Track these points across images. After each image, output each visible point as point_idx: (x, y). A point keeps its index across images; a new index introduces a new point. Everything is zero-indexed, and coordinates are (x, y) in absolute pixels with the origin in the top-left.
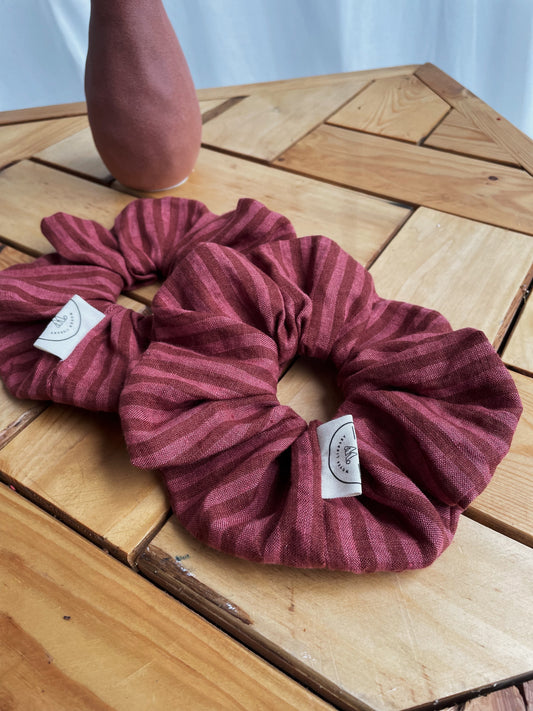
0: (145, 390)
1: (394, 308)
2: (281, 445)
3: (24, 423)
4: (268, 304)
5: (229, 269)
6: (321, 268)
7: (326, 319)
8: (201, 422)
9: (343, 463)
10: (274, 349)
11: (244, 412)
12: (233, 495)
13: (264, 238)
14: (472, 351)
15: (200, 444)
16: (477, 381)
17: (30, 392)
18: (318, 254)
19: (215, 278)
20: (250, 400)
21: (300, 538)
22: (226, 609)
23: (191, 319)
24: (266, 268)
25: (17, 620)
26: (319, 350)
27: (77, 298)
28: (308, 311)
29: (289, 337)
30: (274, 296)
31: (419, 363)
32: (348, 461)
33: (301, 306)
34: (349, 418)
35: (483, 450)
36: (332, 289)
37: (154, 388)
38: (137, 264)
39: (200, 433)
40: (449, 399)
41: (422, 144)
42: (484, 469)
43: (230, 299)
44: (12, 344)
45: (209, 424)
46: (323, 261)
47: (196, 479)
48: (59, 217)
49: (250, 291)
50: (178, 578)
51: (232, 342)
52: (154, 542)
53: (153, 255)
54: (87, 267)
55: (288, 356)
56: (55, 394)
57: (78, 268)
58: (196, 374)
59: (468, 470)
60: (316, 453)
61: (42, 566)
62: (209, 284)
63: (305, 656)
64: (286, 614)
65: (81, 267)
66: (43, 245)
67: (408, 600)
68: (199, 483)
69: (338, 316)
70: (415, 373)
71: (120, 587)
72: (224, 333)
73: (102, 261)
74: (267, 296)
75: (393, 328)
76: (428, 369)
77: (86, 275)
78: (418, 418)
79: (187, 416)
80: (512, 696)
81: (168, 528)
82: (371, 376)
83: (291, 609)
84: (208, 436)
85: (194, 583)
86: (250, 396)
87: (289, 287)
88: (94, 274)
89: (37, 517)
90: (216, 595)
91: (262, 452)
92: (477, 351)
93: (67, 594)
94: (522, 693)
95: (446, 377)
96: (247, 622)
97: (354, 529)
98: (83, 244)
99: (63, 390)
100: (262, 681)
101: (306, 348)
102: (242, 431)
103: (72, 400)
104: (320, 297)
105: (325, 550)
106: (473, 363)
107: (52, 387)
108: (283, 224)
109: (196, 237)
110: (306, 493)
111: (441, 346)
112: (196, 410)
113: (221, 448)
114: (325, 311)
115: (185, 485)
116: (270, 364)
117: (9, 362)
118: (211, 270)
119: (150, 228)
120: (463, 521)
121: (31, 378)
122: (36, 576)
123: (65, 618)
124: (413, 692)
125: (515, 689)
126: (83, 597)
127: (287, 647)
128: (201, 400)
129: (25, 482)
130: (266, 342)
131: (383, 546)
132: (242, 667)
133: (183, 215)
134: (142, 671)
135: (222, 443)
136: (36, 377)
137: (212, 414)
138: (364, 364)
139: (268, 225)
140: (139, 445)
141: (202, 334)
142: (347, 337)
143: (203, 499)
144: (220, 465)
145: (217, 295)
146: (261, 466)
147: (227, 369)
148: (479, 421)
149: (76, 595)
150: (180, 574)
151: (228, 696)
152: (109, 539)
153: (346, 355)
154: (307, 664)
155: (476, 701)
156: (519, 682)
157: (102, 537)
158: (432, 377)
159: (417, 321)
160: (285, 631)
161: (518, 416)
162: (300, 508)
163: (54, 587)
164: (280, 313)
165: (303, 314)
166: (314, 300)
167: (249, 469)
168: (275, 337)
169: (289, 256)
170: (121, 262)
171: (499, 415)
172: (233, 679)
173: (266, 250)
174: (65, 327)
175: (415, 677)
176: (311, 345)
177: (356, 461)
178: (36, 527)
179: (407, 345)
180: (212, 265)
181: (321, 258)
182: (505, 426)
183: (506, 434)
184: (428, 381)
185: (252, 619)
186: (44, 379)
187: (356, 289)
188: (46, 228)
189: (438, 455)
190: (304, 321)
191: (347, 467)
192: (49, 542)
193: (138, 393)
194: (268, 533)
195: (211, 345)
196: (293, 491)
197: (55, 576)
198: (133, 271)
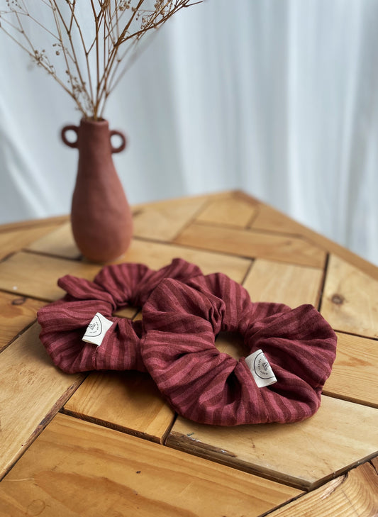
0: (156, 350)
1: (261, 305)
2: (229, 370)
3: (75, 387)
4: (204, 305)
5: (181, 290)
6: (224, 287)
7: (233, 311)
8: (187, 364)
9: (264, 371)
10: (211, 327)
11: (204, 359)
12: (212, 396)
13: (189, 276)
14: (309, 313)
15: (189, 374)
16: (314, 327)
17: (80, 367)
18: (221, 281)
19: (175, 295)
20: (206, 352)
21: (254, 406)
22: (222, 453)
23: (167, 316)
24: (198, 289)
25: (111, 478)
26: (232, 327)
27: (98, 314)
28: (224, 307)
29: (217, 321)
30: (206, 301)
31: (286, 323)
32: (266, 369)
33: (220, 305)
34: (260, 351)
35: (325, 356)
36: (232, 296)
37: (161, 349)
38: (119, 297)
39: (188, 369)
40: (303, 339)
41: (248, 228)
42: (328, 366)
43: (183, 306)
44: (61, 344)
45: (190, 364)
46: (224, 284)
47: (187, 396)
48: (67, 277)
49: (193, 300)
50: (191, 444)
51: (190, 325)
52: (173, 430)
53: (126, 292)
54: (92, 301)
55: (218, 331)
56: (98, 364)
57: (87, 302)
58: (177, 341)
59: (321, 366)
60: (248, 370)
61: (115, 452)
62: (173, 298)
63: (267, 465)
64: (252, 450)
65: (89, 301)
66: (61, 293)
67: (309, 434)
68: (189, 397)
69: (238, 308)
70: (285, 328)
71: (161, 454)
72: (185, 322)
73: (100, 297)
74: (203, 302)
75: (263, 314)
76: (290, 325)
77: (93, 305)
78: (292, 346)
79: (179, 361)
80: (367, 466)
81: (177, 422)
82: (264, 333)
83: (254, 447)
84: (192, 370)
85: (200, 445)
86: (207, 350)
87: (211, 296)
88: (98, 304)
89: (103, 429)
90: (215, 448)
91: (221, 374)
92: (311, 314)
93: (134, 462)
94: (372, 464)
95: (299, 327)
96: (234, 456)
97: (276, 401)
98: (84, 289)
99: (104, 361)
100: (249, 480)
101: (226, 326)
102: (208, 365)
103: (109, 366)
104: (227, 300)
105: (266, 410)
106: (310, 319)
107: (96, 361)
108: (197, 269)
109: (151, 279)
110: (250, 386)
111: (294, 314)
112: (182, 359)
113: (200, 375)
114: (231, 307)
115: (182, 400)
116: (211, 334)
117: (59, 355)
118: (172, 291)
119: (120, 279)
120: (323, 397)
121: (80, 360)
122: (113, 456)
123: (137, 472)
124: (323, 471)
125: (368, 463)
126: (144, 462)
127: (257, 463)
128: (184, 354)
129: (90, 414)
130: (207, 324)
131: (292, 406)
132: (238, 476)
133: (135, 271)
134: (188, 488)
135: (200, 372)
136: (83, 358)
137: (190, 360)
138: (258, 328)
139: (190, 270)
140: (161, 376)
141: (172, 323)
142: (245, 319)
143: (198, 399)
144: (199, 386)
145: (177, 304)
146: (222, 380)
147: (192, 337)
148: (320, 345)
149: (139, 461)
150: (192, 442)
151: (235, 490)
152: (148, 433)
153: (246, 328)
154: (270, 468)
155: (352, 471)
156: (369, 460)
157: (143, 433)
158: (293, 328)
159: (275, 309)
160: (254, 457)
161: (336, 340)
162: (250, 392)
163: (125, 460)
164: (211, 308)
165: (221, 309)
166: (225, 302)
167: (217, 382)
168: (210, 321)
169: (205, 283)
170: (110, 297)
171: (328, 340)
172: (235, 482)
173: (193, 281)
174: (95, 329)
175: (321, 465)
176: (228, 324)
177: (270, 368)
178: (104, 434)
179: (274, 319)
180: (173, 289)
181: (222, 282)
182: (332, 345)
183: (333, 349)
184: (292, 331)
185: (236, 455)
186: (90, 357)
187: (243, 296)
188: (61, 284)
189: (306, 361)
190: (223, 312)
191: (266, 372)
192: (114, 440)
193: (153, 352)
194: (236, 409)
195: (178, 329)
196: (244, 386)
197: (125, 455)
198: (117, 301)
